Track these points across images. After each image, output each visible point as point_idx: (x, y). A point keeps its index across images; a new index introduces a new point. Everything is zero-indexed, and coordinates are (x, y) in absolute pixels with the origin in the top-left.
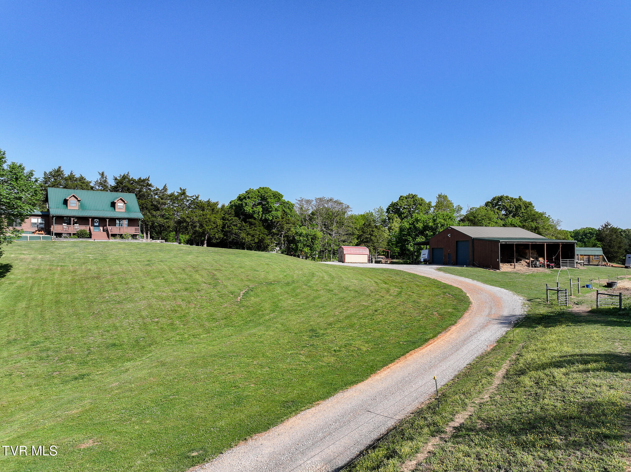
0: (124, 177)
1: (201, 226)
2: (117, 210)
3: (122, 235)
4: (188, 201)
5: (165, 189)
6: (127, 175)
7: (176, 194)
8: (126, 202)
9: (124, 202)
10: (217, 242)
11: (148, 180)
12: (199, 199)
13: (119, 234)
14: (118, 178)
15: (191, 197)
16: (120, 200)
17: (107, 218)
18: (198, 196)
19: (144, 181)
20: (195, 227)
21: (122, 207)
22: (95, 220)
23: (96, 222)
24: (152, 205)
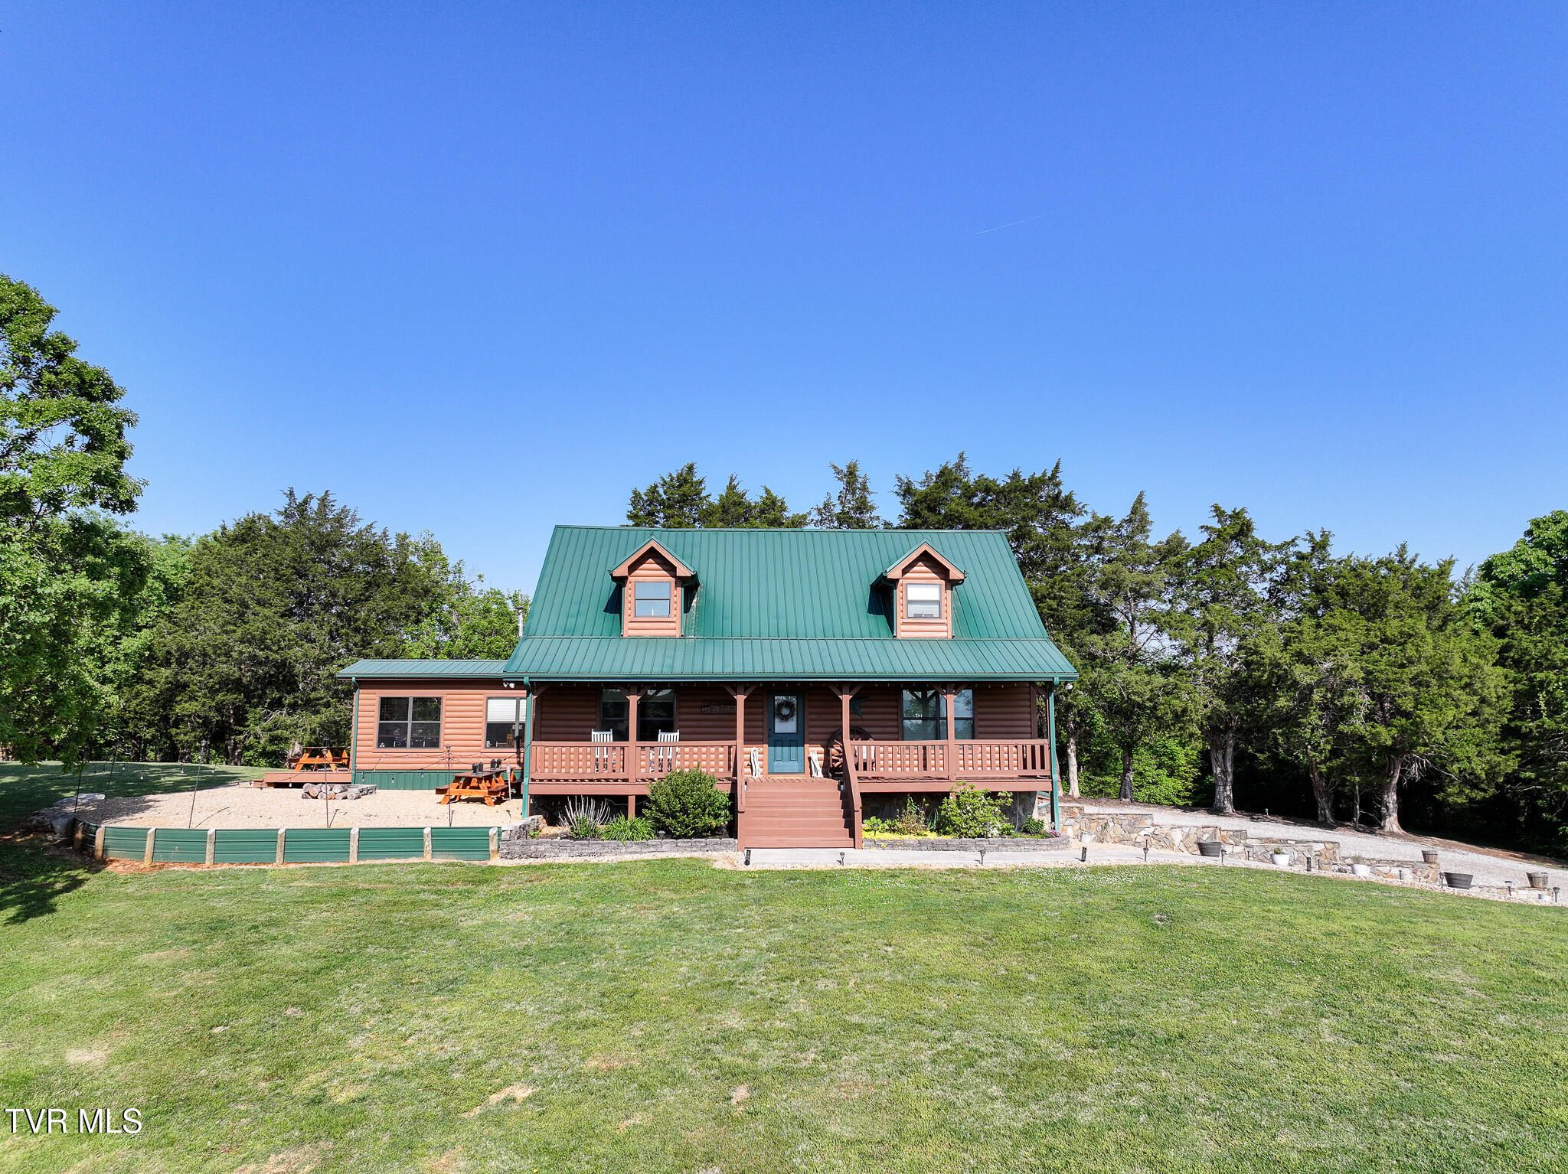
0: (946, 478)
1: (1383, 706)
2: (902, 631)
3: (937, 798)
4: (1271, 568)
5: (1138, 518)
6: (958, 466)
7: (1196, 539)
8: (955, 574)
9: (942, 571)
10: (1471, 800)
11: (1053, 479)
12: (1336, 552)
13: (918, 797)
14: (918, 487)
15: (1279, 548)
16: (921, 567)
17: (842, 686)
18: (1325, 536)
19: (1035, 485)
20: (1344, 713)
21: (934, 610)
22: (779, 699)
23: (785, 711)
24: (1081, 607)
